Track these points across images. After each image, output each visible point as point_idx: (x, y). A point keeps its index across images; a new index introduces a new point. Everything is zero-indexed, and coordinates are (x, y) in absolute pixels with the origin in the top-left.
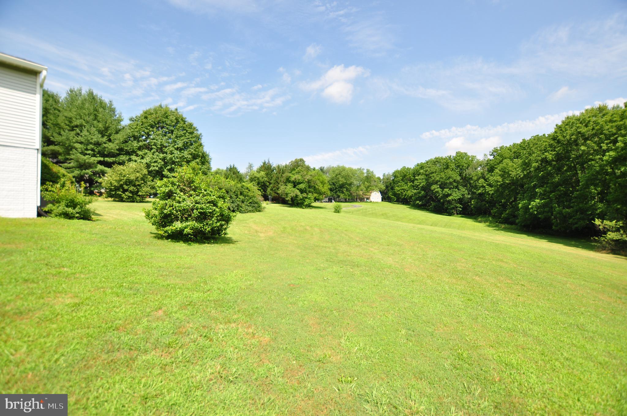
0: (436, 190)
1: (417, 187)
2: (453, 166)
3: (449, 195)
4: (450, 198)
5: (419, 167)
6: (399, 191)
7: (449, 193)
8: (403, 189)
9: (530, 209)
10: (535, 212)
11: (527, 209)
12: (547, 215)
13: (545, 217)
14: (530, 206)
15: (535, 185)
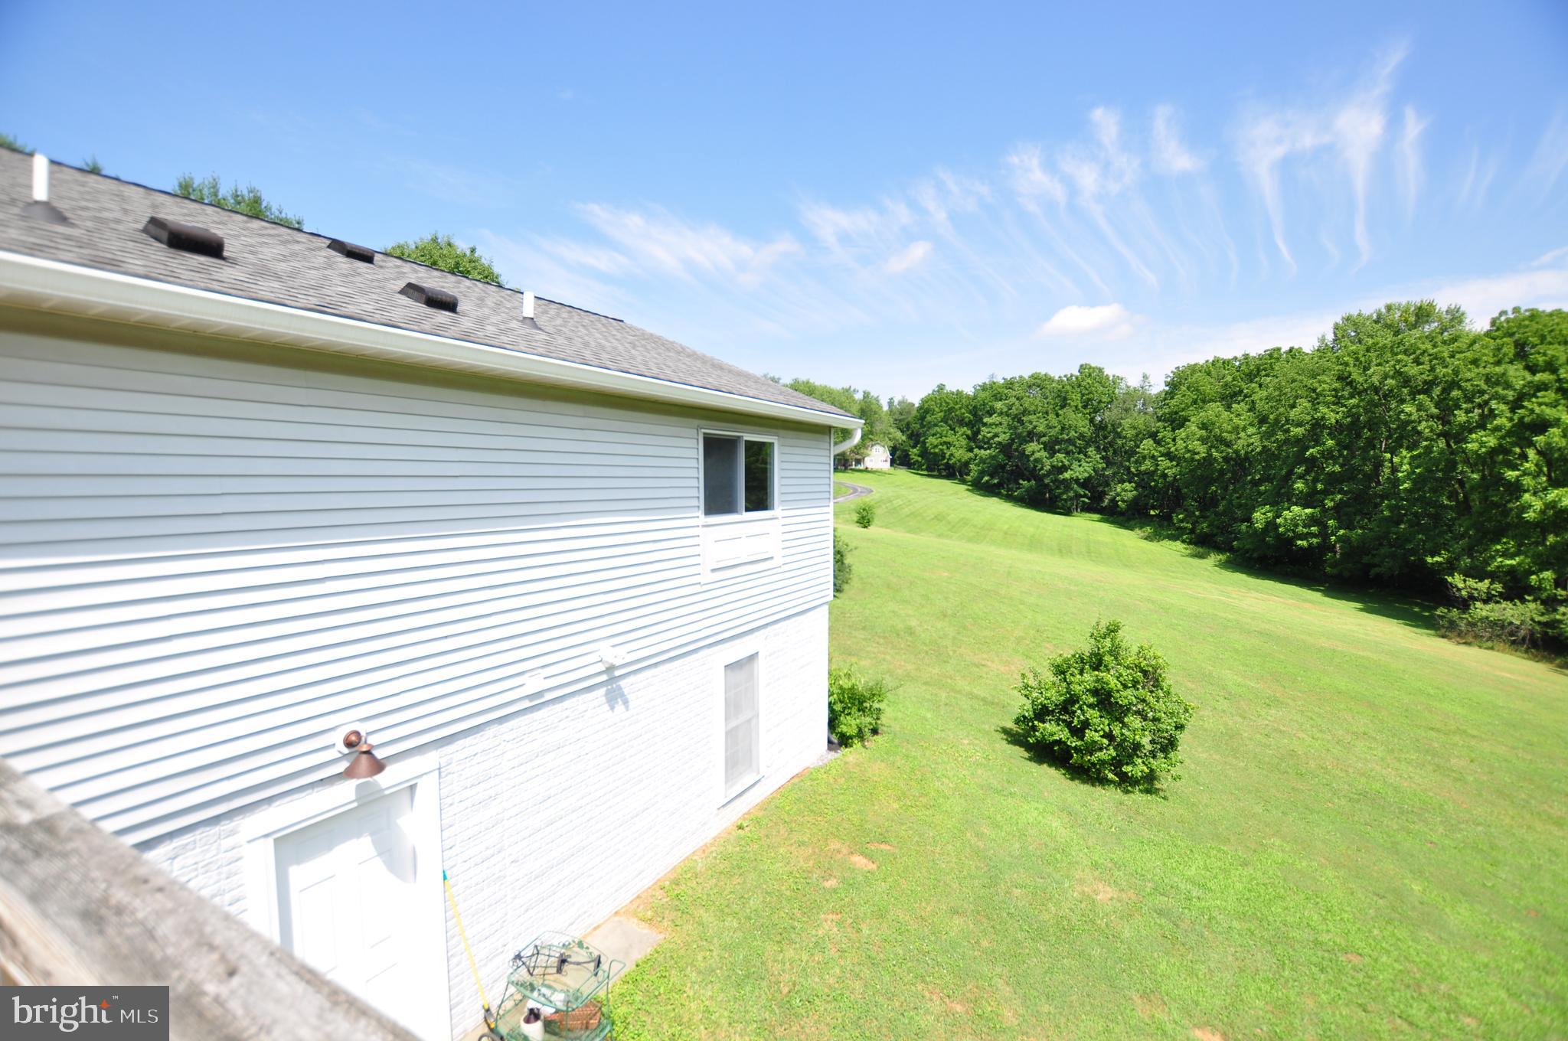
0: (1037, 455)
1: (985, 444)
2: (1075, 398)
3: (1064, 468)
4: (1067, 475)
5: (987, 394)
6: (936, 446)
7: (1067, 463)
8: (945, 443)
9: (1280, 525)
10: (1290, 534)
11: (1271, 525)
12: (1315, 541)
13: (1310, 545)
14: (1278, 521)
15: (1290, 473)
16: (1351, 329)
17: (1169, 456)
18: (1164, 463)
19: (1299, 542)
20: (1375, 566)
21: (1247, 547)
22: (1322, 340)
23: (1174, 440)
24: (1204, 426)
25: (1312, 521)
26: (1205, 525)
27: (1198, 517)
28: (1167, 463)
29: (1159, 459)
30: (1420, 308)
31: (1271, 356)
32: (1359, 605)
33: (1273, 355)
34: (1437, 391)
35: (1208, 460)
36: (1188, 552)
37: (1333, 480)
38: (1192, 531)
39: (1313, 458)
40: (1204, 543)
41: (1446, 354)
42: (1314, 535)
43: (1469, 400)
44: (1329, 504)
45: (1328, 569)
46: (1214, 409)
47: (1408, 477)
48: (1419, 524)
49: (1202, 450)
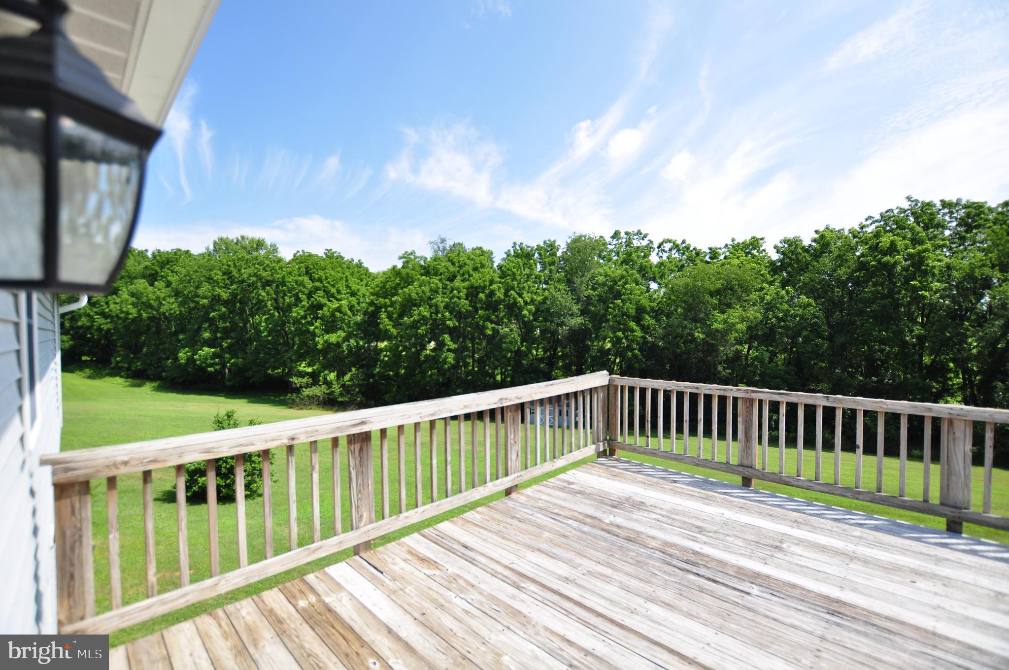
9: (196, 360)
10: (204, 365)
11: (191, 360)
12: (218, 367)
13: (216, 370)
14: (196, 357)
15: (200, 328)
16: (222, 245)
17: (104, 315)
18: (99, 320)
19: (209, 369)
20: (253, 377)
21: (175, 375)
22: (208, 249)
23: (107, 303)
24: (133, 295)
25: (215, 355)
26: (139, 363)
27: (133, 358)
28: (103, 321)
29: (95, 317)
30: (259, 241)
31: (176, 254)
32: (246, 400)
33: (177, 252)
34: (274, 285)
35: (138, 320)
36: (128, 383)
37: (226, 333)
38: (128, 369)
39: (213, 319)
40: (138, 376)
41: (277, 268)
42: (217, 364)
43: (290, 292)
44: (225, 345)
45: (227, 383)
46: (141, 284)
47: (265, 329)
48: (270, 354)
49: (134, 313)
